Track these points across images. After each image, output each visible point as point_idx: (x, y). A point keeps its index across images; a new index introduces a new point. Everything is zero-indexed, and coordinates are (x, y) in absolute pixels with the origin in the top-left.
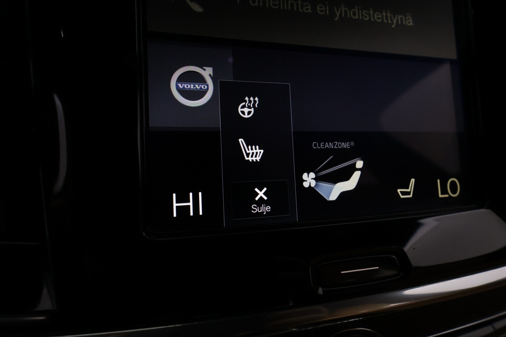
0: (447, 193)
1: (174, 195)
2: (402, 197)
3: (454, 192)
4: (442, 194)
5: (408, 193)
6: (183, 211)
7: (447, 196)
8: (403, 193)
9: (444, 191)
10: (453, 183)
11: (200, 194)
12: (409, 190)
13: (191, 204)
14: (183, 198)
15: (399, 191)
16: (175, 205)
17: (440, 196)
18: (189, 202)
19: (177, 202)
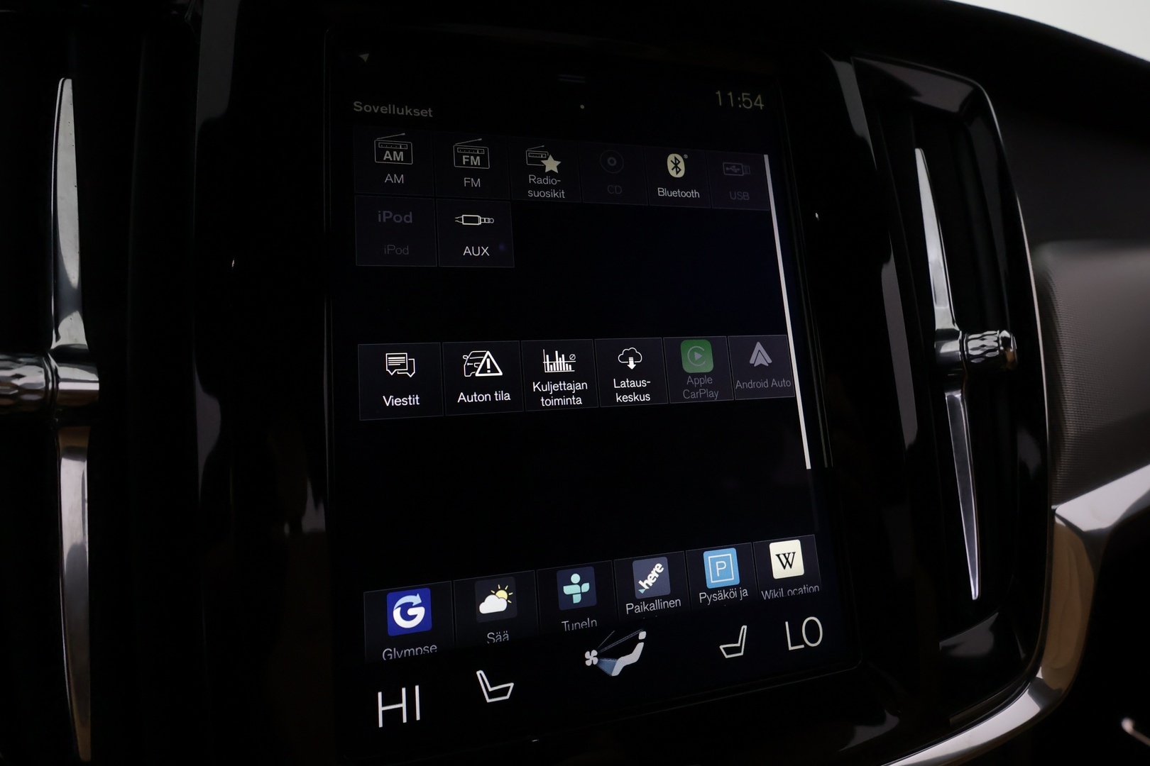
0: (803, 643)
1: (380, 694)
2: (727, 657)
3: (813, 639)
4: (792, 646)
5: (738, 650)
6: (393, 716)
7: (802, 646)
8: (729, 651)
9: (797, 639)
10: (811, 625)
11: (417, 688)
12: (738, 645)
13: (403, 705)
14: (392, 698)
15: (722, 647)
16: (381, 709)
17: (791, 648)
18: (401, 702)
19: (384, 705)
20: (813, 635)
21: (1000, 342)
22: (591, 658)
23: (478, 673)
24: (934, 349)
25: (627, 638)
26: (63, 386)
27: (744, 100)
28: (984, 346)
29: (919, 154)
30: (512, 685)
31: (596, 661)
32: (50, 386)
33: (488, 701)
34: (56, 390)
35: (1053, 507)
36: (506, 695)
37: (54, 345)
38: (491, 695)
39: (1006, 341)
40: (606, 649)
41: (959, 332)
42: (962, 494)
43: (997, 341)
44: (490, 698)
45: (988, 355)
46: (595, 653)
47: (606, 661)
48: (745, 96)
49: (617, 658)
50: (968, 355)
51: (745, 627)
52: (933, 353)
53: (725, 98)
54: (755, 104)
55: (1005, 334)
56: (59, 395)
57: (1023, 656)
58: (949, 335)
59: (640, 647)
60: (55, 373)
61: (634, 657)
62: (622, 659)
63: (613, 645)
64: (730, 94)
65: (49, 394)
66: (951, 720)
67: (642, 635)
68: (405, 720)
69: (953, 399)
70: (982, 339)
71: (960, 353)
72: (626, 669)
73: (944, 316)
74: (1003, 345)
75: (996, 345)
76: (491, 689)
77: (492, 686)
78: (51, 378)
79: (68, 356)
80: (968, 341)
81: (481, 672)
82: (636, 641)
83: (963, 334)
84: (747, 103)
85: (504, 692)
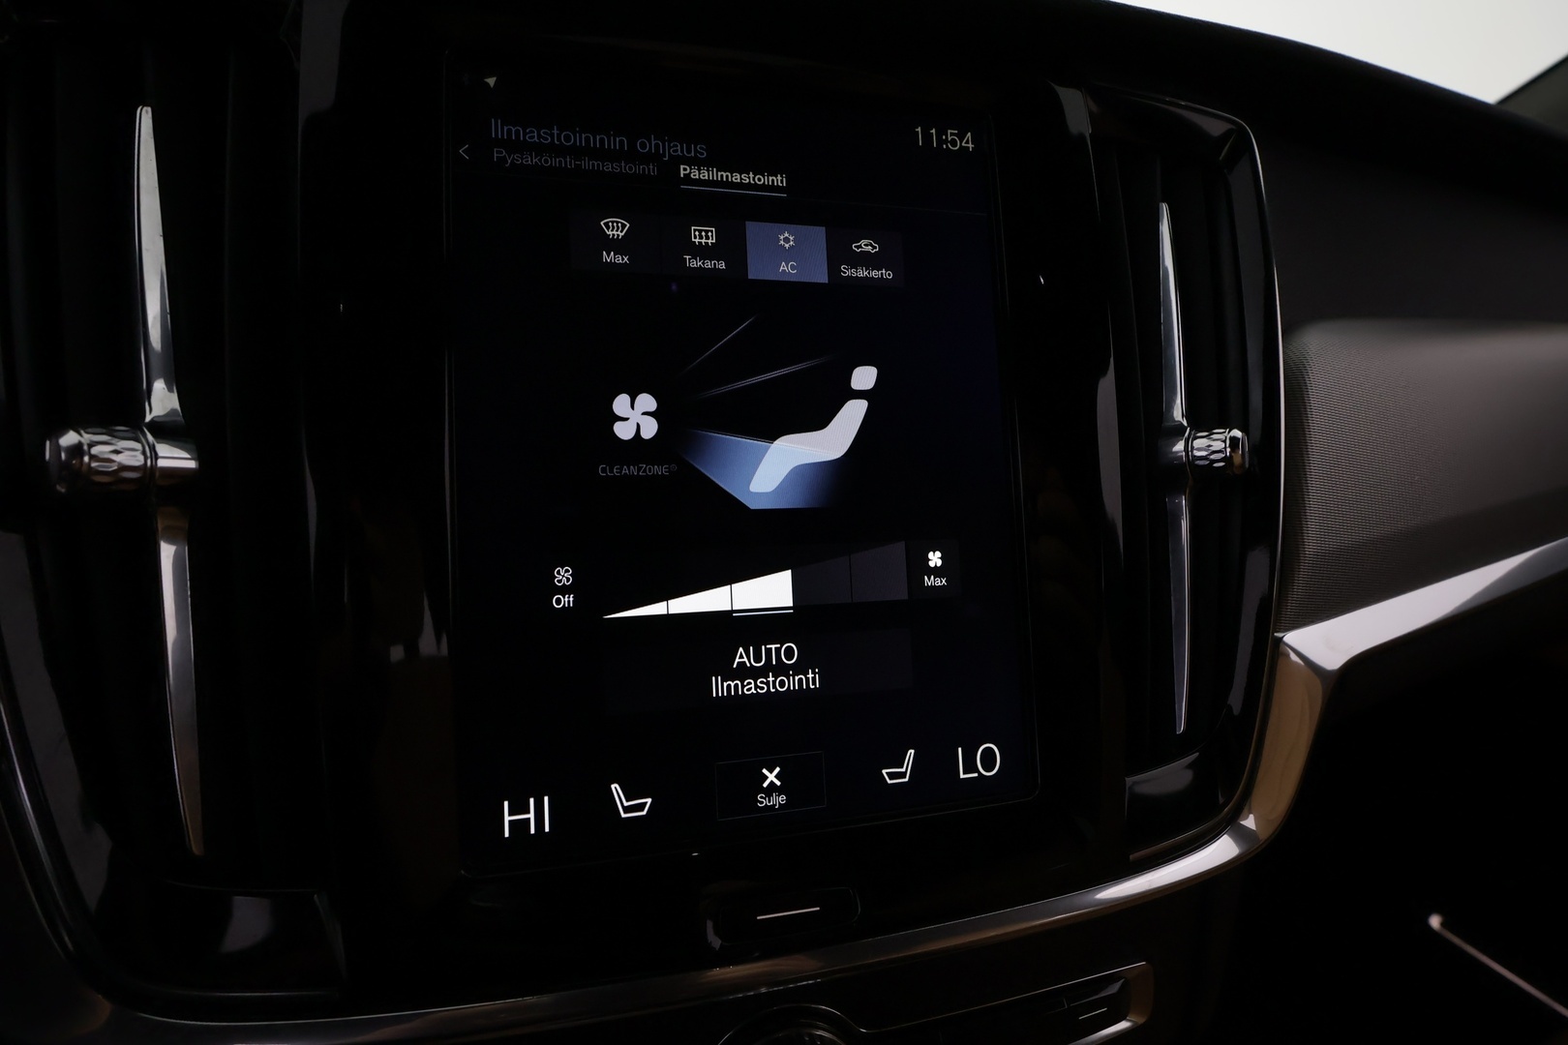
0: (977, 771)
1: (506, 804)
2: (889, 782)
3: (988, 767)
4: (964, 774)
5: (903, 775)
6: (520, 827)
7: (976, 775)
8: (892, 776)
9: (970, 767)
10: (988, 752)
11: (546, 799)
12: (903, 770)
13: (531, 816)
14: (519, 807)
15: (884, 772)
16: (507, 818)
17: (962, 776)
18: (529, 813)
19: (510, 815)
20: (988, 764)
21: (1228, 442)
23: (613, 786)
24: (1157, 448)
26: (161, 463)
27: (949, 139)
28: (1210, 446)
29: (1164, 211)
30: (649, 800)
32: (149, 463)
33: (623, 815)
34: (154, 467)
35: (1279, 635)
36: (643, 810)
37: (148, 418)
38: (627, 810)
39: (1234, 441)
41: (1186, 428)
43: (1225, 441)
44: (625, 813)
45: (1212, 457)
48: (952, 134)
50: (1193, 456)
51: (913, 751)
52: (1156, 453)
53: (927, 137)
54: (963, 144)
55: (1237, 433)
56: (157, 474)
58: (1178, 431)
60: (153, 449)
64: (933, 131)
65: (148, 472)
66: (1131, 857)
68: (533, 831)
69: (1175, 506)
70: (1208, 437)
71: (1185, 454)
74: (1230, 446)
75: (1223, 445)
76: (626, 804)
77: (627, 801)
78: (149, 454)
79: (164, 430)
80: (1196, 438)
81: (616, 785)
83: (1190, 431)
84: (954, 143)
85: (641, 807)
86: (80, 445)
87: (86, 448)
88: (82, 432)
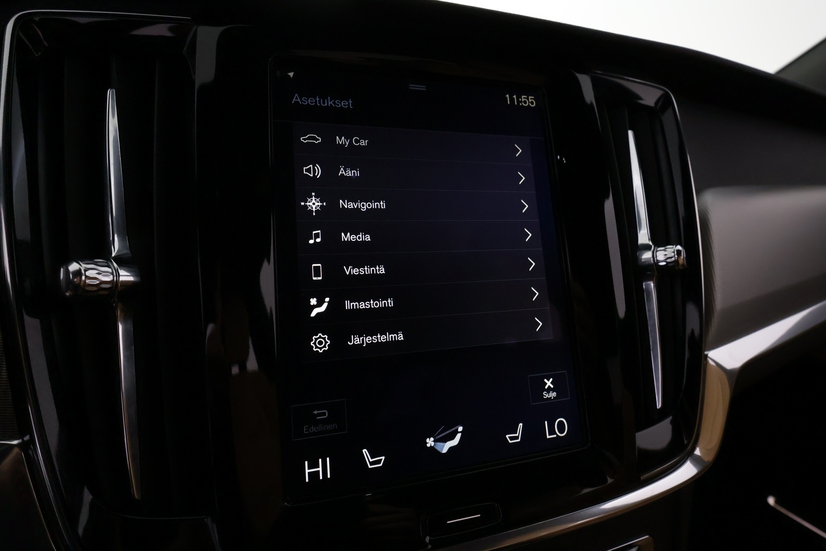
0: (556, 434)
1: (306, 462)
2: (510, 442)
3: (561, 431)
4: (549, 435)
5: (517, 438)
6: (313, 475)
7: (555, 436)
8: (511, 438)
9: (552, 432)
10: (561, 423)
11: (328, 459)
12: (517, 435)
13: (320, 469)
14: (314, 465)
15: (507, 436)
16: (307, 471)
17: (548, 437)
18: (319, 467)
19: (308, 469)
20: (561, 429)
21: (676, 252)
22: (430, 442)
23: (364, 451)
24: (637, 256)
25: (452, 430)
26: (122, 279)
27: (523, 100)
28: (666, 255)
29: (631, 134)
30: (383, 458)
31: (433, 444)
32: (115, 279)
33: (370, 467)
34: (117, 281)
35: (706, 353)
36: (380, 463)
37: (113, 255)
38: (372, 463)
39: (679, 252)
40: (439, 437)
41: (651, 246)
42: (653, 345)
43: (674, 252)
44: (371, 465)
45: (668, 260)
46: (432, 439)
47: (438, 444)
48: (524, 98)
49: (446, 442)
50: (657, 260)
51: (521, 424)
52: (636, 259)
53: (512, 100)
54: (530, 103)
55: (679, 247)
56: (119, 285)
57: (686, 442)
58: (647, 248)
59: (459, 436)
60: (117, 271)
61: (455, 442)
62: (448, 443)
63: (443, 434)
64: (515, 97)
65: (115, 284)
66: (642, 478)
67: (460, 429)
68: (321, 478)
69: (648, 286)
70: (665, 250)
71: (652, 259)
72: (451, 449)
73: (644, 236)
74: (677, 254)
75: (673, 254)
76: (371, 460)
77: (372, 459)
78: (115, 275)
79: (122, 261)
80: (657, 251)
81: (366, 450)
82: (456, 432)
83: (654, 247)
84: (525, 102)
85: (379, 462)
86: (80, 270)
87: (83, 272)
88: (81, 263)
